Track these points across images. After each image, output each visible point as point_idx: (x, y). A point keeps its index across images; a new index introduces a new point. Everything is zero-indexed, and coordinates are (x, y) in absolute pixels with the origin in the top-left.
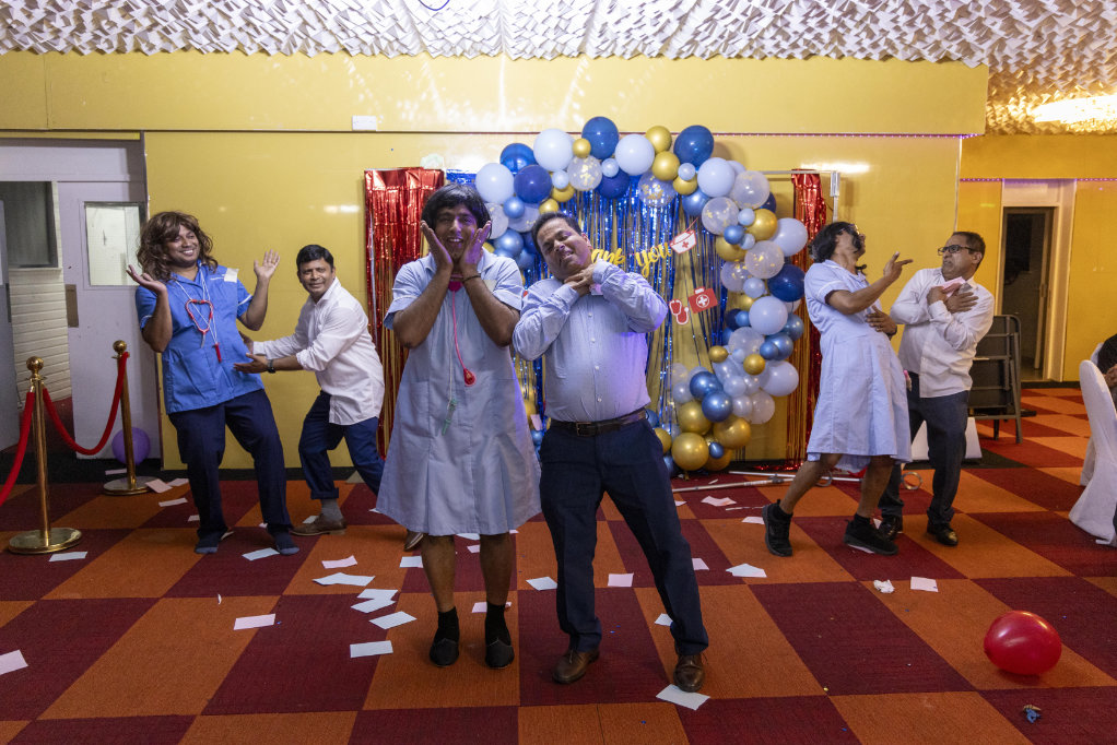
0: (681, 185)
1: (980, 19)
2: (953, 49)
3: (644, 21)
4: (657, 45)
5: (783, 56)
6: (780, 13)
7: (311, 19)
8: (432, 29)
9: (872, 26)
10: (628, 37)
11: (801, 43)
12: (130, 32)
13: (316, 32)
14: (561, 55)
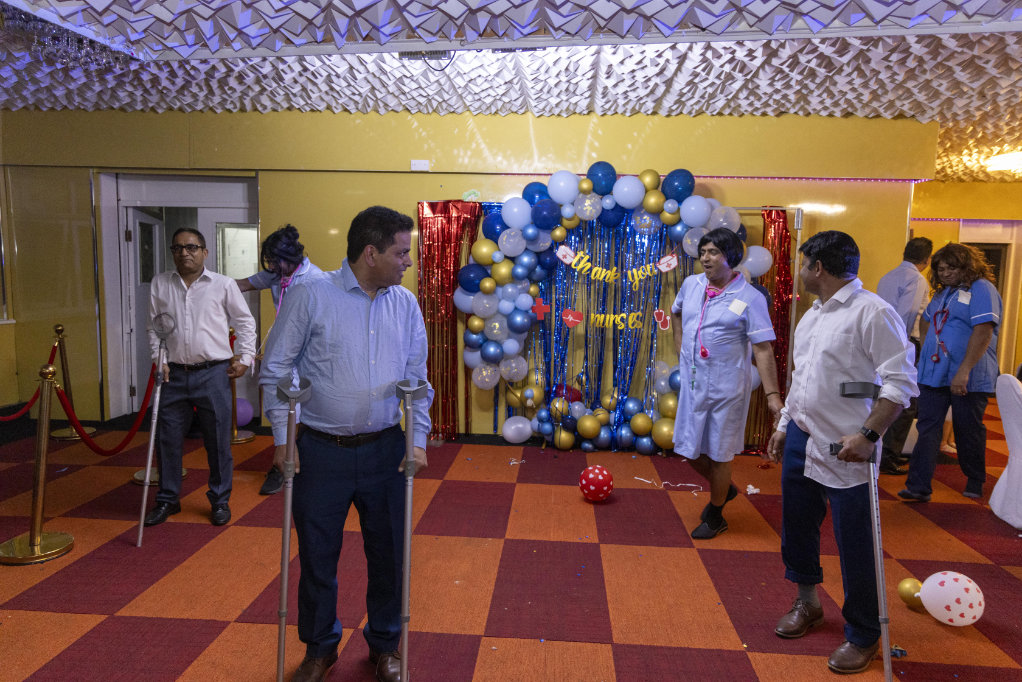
0: (667, 216)
1: (928, 82)
2: (906, 107)
3: (637, 84)
4: (650, 105)
5: (758, 113)
6: (749, 77)
7: (378, 85)
8: (470, 93)
9: (832, 88)
10: (626, 98)
11: (771, 102)
12: (248, 95)
13: (382, 95)
14: (575, 113)
